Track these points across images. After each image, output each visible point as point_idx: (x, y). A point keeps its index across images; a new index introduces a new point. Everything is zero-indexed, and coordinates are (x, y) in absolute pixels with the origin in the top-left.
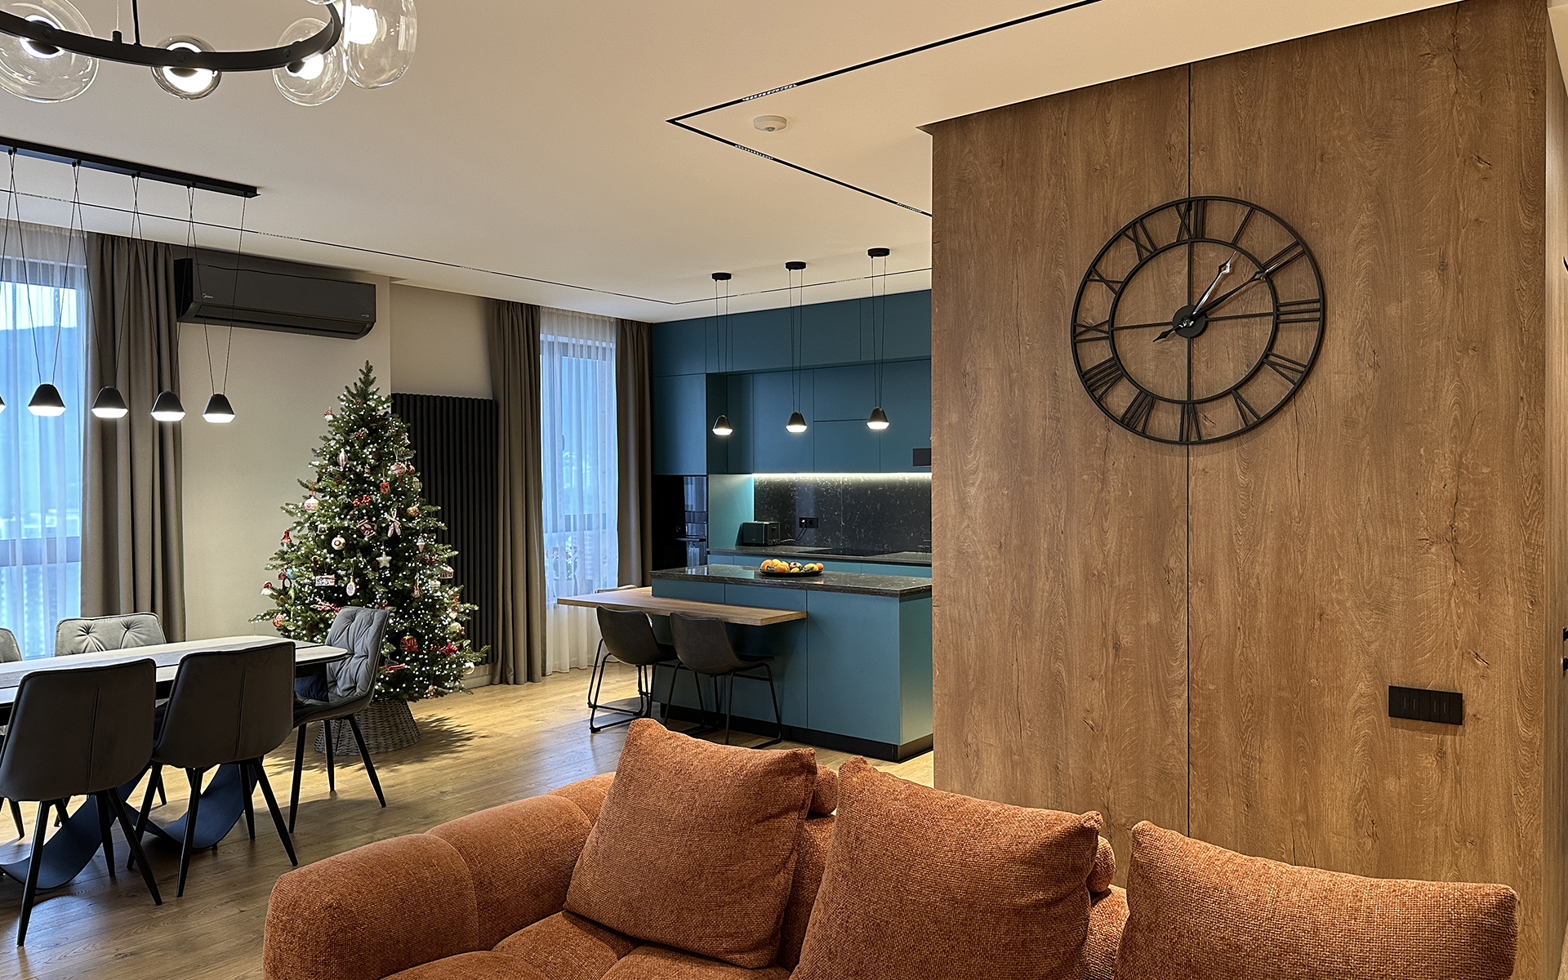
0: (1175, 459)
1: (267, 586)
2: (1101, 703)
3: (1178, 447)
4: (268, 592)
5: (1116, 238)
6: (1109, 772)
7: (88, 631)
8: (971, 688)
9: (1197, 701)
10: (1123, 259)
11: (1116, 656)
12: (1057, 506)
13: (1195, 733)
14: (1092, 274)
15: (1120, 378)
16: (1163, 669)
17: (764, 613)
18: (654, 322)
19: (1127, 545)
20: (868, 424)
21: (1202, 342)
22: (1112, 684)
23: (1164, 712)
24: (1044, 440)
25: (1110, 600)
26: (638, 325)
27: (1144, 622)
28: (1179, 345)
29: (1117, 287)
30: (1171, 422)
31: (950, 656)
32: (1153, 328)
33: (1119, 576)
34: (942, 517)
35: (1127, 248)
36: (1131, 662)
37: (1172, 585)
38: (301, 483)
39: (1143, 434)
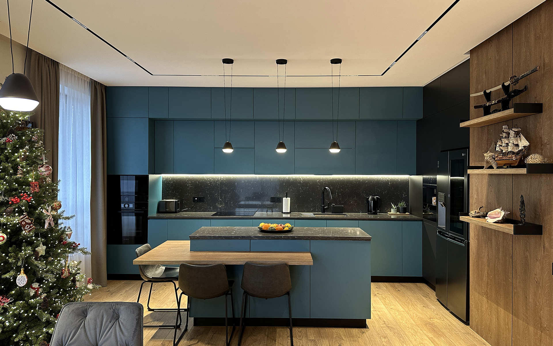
18: (107, 85)
20: (330, 150)
26: (101, 86)
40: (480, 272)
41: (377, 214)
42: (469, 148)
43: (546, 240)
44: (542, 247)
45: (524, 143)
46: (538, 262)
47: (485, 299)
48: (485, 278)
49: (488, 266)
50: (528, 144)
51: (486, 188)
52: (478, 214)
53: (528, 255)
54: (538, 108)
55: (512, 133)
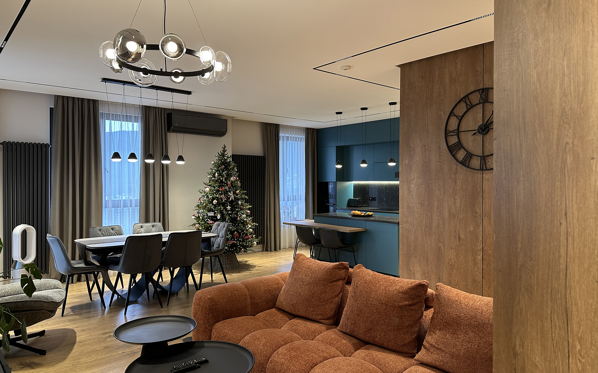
0: (478, 175)
1: (193, 216)
2: (454, 257)
3: (479, 171)
4: (194, 217)
5: (459, 102)
6: (457, 280)
7: (142, 227)
8: (412, 252)
9: (485, 256)
10: (462, 108)
11: (459, 241)
12: (440, 191)
13: (485, 267)
14: (452, 113)
15: (461, 148)
16: (474, 246)
17: (351, 229)
18: (318, 128)
19: (463, 204)
20: (388, 164)
21: (488, 136)
22: (458, 251)
23: (475, 260)
24: (436, 169)
25: (457, 223)
26: (313, 130)
27: (468, 230)
28: (479, 137)
29: (460, 118)
30: (477, 163)
31: (405, 241)
32: (471, 131)
33: (460, 214)
34: (403, 194)
35: (463, 105)
36: (464, 243)
37: (477, 218)
38: (204, 183)
39: (468, 167)
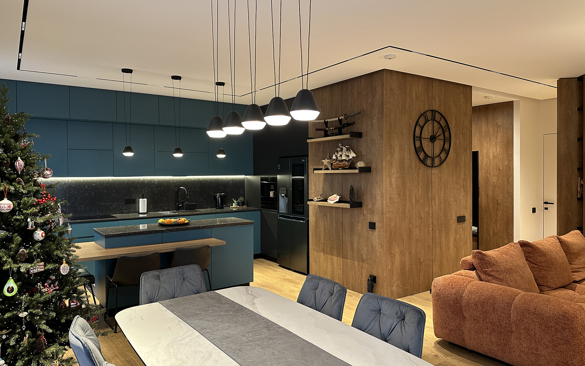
0: (429, 170)
2: (418, 233)
5: (421, 115)
6: (420, 250)
8: (393, 237)
9: (433, 227)
11: (421, 220)
12: (410, 183)
13: (433, 235)
14: (417, 123)
15: (422, 150)
16: (428, 221)
19: (422, 192)
20: (217, 155)
21: (434, 144)
22: (420, 227)
23: (428, 231)
24: (408, 165)
25: (420, 206)
27: (425, 211)
28: (430, 144)
29: (422, 127)
30: (430, 162)
32: (427, 139)
33: (421, 200)
37: (429, 201)
39: (426, 164)
40: (318, 238)
41: (223, 208)
42: (308, 156)
43: (364, 210)
44: (362, 214)
45: (352, 155)
46: (359, 223)
47: (322, 254)
48: (322, 240)
49: (325, 232)
50: (356, 155)
51: (322, 182)
52: (320, 199)
53: (353, 220)
54: (359, 135)
55: (344, 149)
